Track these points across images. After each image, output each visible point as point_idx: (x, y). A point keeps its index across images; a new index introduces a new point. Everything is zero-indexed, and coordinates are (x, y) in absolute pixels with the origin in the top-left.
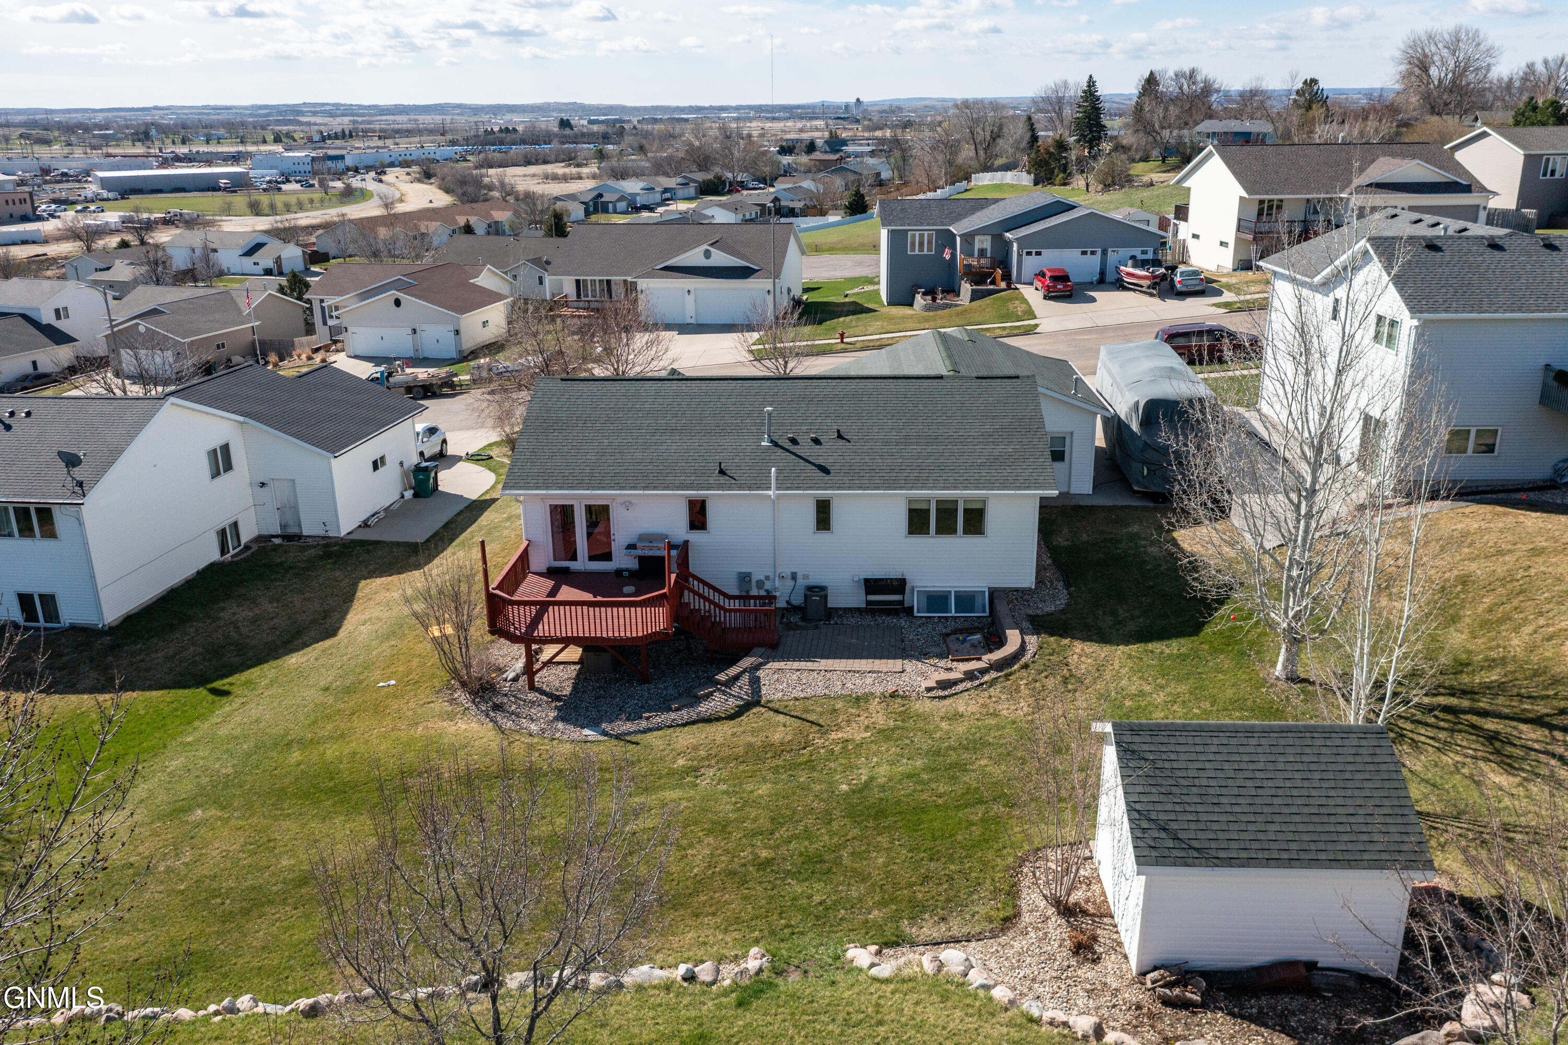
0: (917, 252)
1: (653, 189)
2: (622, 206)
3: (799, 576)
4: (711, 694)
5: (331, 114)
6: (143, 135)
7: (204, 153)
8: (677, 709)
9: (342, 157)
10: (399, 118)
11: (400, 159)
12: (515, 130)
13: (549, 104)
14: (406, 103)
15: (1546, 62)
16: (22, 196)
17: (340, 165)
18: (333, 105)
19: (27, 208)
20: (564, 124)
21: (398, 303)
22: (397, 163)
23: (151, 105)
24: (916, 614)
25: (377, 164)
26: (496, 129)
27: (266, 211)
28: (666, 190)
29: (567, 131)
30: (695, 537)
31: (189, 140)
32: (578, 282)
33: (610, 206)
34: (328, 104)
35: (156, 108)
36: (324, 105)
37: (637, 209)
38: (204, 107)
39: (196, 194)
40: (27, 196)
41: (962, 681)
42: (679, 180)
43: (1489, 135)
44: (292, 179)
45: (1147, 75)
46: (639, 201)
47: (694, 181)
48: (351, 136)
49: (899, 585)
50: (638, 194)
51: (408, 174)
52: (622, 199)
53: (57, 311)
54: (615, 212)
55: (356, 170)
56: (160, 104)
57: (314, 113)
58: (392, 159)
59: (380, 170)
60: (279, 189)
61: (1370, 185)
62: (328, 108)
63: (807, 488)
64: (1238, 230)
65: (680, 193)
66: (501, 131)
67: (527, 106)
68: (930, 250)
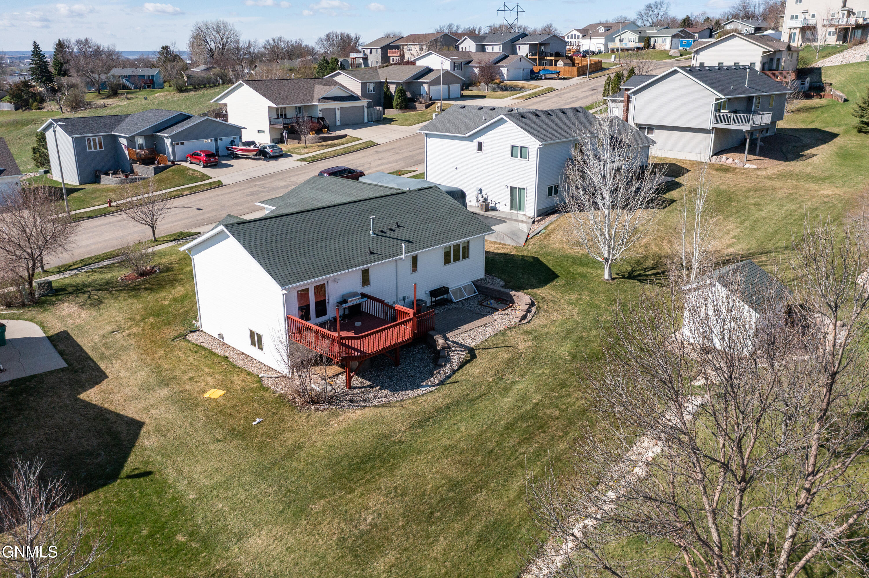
0: (93, 150)
3: (406, 298)
4: (448, 353)
8: (445, 365)
15: (273, 40)
24: (454, 301)
30: (367, 288)
43: (341, 74)
45: (57, 42)
49: (444, 290)
61: (324, 98)
64: (270, 123)
68: (101, 147)
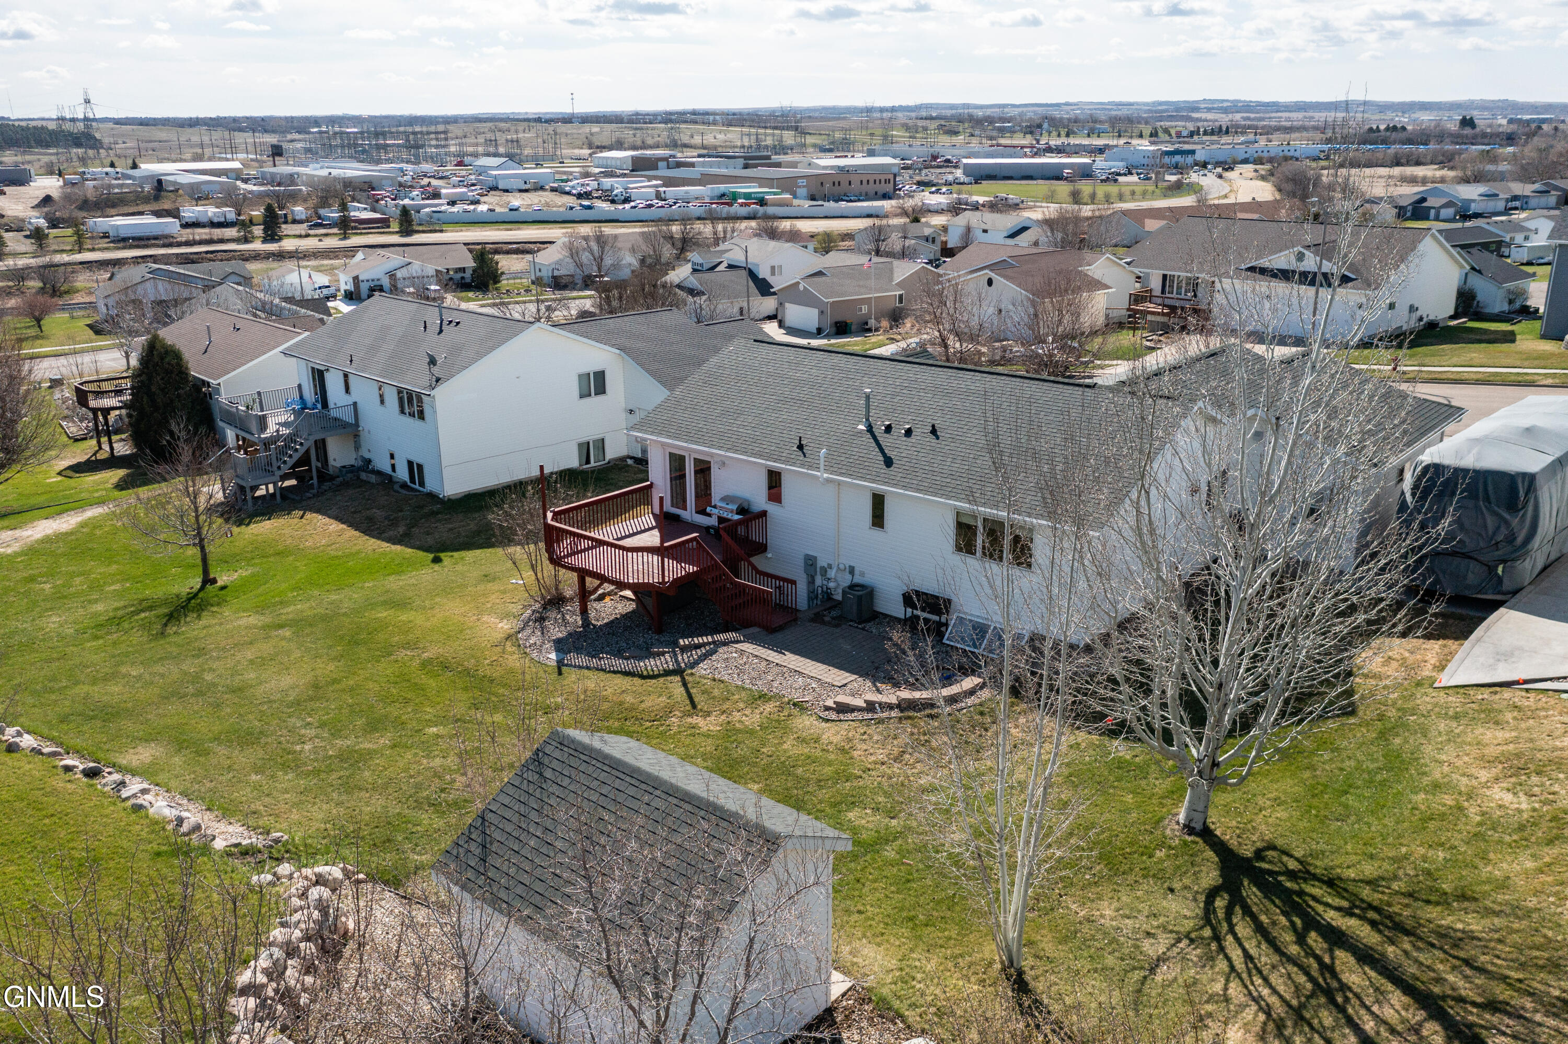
1: (1497, 195)
2: (1448, 212)
3: (857, 572)
4: (663, 654)
5: (1225, 111)
6: (1033, 128)
7: (1075, 145)
8: (627, 659)
9: (1193, 152)
10: (1294, 115)
11: (1256, 155)
12: (1404, 128)
13: (1473, 102)
14: (1308, 100)
16: (887, 177)
17: (1190, 160)
18: (1232, 101)
19: (889, 188)
20: (1467, 122)
21: (990, 282)
22: (1251, 159)
23: (1063, 101)
24: (945, 641)
25: (1229, 160)
26: (1382, 127)
27: (1085, 200)
28: (1515, 198)
29: (1468, 131)
30: (772, 508)
31: (1074, 133)
32: (1165, 276)
33: (1433, 212)
34: (1227, 101)
35: (1067, 104)
36: (1223, 101)
37: (1465, 217)
38: (1109, 103)
39: (1040, 182)
40: (891, 177)
41: (860, 709)
42: (1537, 186)
44: (1134, 171)
46: (1474, 208)
47: (1557, 188)
48: (1227, 132)
49: (940, 606)
50: (1474, 201)
51: (1256, 171)
52: (1449, 204)
53: (773, 268)
54: (1437, 219)
55: (1204, 165)
56: (1071, 100)
57: (1209, 110)
58: (1247, 156)
59: (1228, 166)
60: (1116, 181)
62: (1225, 104)
63: (858, 478)
65: (1533, 202)
66: (1387, 129)
67: (1446, 103)
